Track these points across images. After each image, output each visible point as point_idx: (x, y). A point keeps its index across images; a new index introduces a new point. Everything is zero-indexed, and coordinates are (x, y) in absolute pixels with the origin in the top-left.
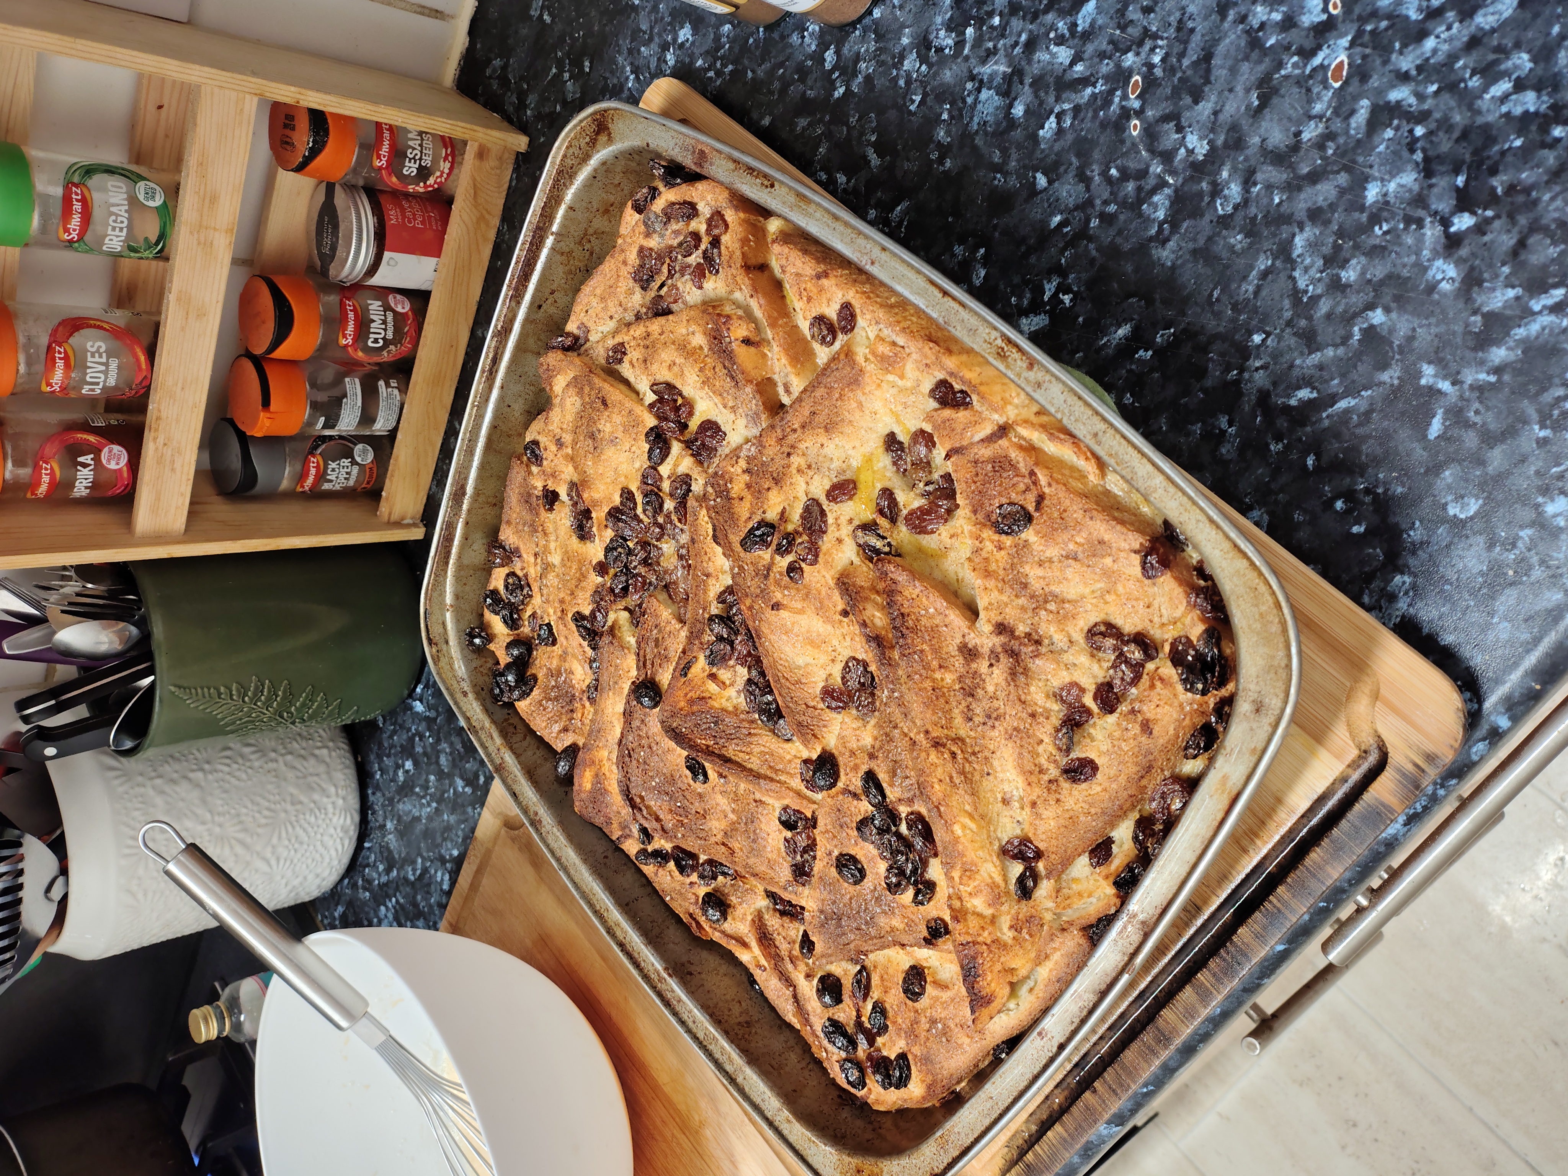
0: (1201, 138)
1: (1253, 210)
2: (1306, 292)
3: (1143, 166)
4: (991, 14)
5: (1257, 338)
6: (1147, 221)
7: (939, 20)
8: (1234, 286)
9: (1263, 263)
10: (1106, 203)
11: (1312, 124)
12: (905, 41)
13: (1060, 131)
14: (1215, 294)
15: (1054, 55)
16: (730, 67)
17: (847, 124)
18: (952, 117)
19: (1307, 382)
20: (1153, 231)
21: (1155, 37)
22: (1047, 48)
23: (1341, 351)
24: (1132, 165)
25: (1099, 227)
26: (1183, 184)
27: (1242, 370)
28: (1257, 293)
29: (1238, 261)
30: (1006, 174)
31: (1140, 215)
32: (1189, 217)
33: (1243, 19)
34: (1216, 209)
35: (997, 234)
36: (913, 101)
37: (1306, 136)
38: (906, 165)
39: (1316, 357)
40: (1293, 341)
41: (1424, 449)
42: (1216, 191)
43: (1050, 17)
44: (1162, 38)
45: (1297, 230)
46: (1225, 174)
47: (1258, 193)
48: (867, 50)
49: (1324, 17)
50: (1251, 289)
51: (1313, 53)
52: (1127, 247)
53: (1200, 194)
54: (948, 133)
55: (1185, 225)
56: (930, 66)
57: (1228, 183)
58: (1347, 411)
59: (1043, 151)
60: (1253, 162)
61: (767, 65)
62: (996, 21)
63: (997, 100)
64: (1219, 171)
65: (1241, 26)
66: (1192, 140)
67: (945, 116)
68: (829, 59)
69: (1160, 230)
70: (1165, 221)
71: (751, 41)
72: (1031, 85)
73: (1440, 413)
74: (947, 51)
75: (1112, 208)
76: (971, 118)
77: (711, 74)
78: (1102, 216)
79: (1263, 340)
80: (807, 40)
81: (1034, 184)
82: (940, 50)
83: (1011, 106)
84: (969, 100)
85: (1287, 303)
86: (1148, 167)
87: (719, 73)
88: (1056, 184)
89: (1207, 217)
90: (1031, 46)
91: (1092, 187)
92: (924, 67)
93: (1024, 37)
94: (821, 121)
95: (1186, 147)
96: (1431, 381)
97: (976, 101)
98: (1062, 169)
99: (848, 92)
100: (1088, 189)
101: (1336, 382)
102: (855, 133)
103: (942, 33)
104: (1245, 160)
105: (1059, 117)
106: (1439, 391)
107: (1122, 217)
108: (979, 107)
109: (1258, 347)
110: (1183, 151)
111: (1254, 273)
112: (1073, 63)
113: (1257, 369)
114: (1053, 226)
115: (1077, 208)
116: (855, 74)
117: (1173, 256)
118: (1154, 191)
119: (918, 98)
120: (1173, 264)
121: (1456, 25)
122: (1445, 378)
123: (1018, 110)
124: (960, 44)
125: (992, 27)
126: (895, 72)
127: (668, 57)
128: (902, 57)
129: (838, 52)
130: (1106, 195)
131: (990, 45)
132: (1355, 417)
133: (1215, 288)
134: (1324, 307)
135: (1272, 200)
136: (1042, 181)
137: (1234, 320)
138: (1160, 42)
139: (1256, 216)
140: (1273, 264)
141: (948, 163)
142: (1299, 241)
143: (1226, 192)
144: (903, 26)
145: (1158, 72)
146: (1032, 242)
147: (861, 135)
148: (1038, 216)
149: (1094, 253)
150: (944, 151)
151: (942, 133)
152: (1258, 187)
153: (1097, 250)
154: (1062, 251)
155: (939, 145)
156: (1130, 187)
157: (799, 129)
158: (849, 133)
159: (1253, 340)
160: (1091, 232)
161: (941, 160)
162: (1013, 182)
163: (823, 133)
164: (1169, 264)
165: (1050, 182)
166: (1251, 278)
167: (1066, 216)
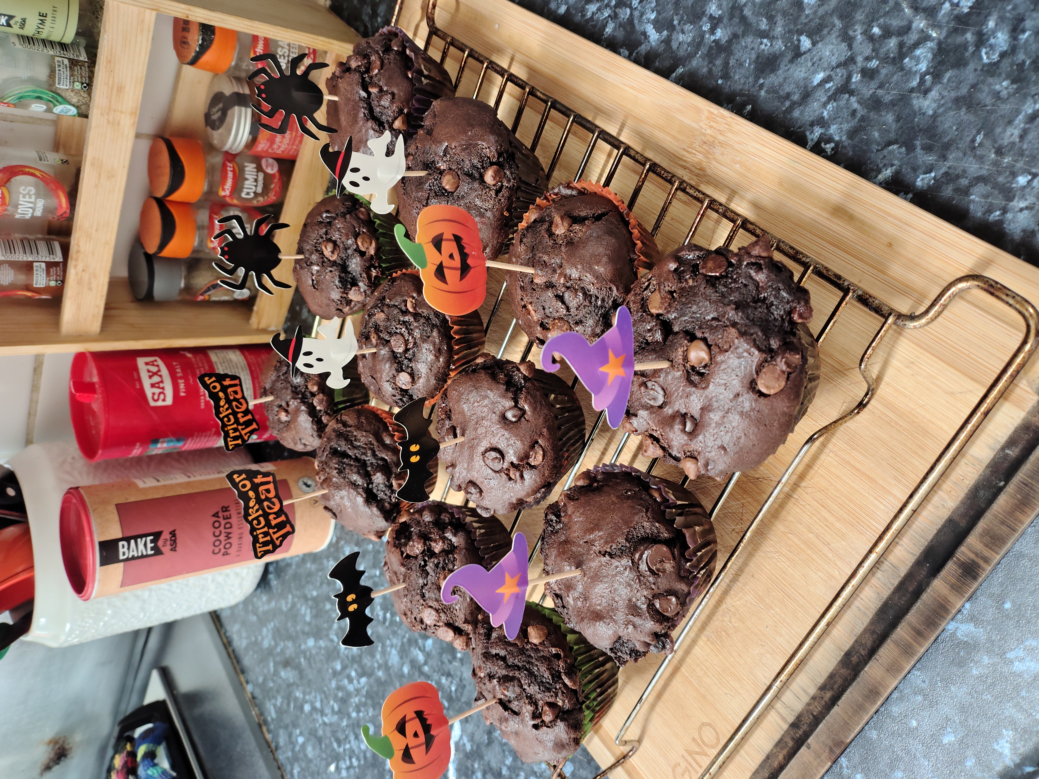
1: (1021, 57)
3: (905, 23)
5: (1022, 180)
6: (909, 74)
8: (998, 130)
9: (1030, 107)
10: (868, 59)
14: (979, 139)
20: (915, 83)
24: (895, 23)
25: (861, 81)
26: (947, 37)
27: (1005, 211)
28: (1022, 137)
29: (1003, 106)
30: (772, 39)
31: (902, 69)
32: (952, 67)
34: (981, 58)
35: (763, 93)
38: (681, 37)
42: (982, 40)
46: (991, 24)
47: (1027, 40)
50: (1017, 132)
52: (887, 98)
53: (965, 46)
55: (948, 75)
57: (994, 32)
59: (807, 16)
60: (1021, 10)
64: (984, 22)
69: (922, 81)
70: (927, 73)
75: (874, 64)
78: (864, 72)
79: (1029, 182)
81: (798, 47)
86: (911, 23)
88: (820, 45)
89: (971, 66)
91: (855, 45)
98: (825, 31)
100: (850, 47)
102: (636, 13)
104: (1013, 9)
107: (884, 71)
109: (1024, 187)
110: (947, 5)
111: (1021, 117)
113: (1021, 210)
114: (815, 83)
115: (839, 66)
117: (934, 105)
118: (916, 45)
120: (935, 113)
130: (868, 51)
133: (978, 133)
136: (806, 43)
137: (996, 164)
139: (1024, 62)
141: (719, 33)
143: (992, 41)
146: (796, 97)
147: (642, 14)
148: (803, 75)
149: (856, 106)
150: (715, 22)
151: (714, 7)
152: (1027, 34)
153: (859, 102)
154: (825, 105)
155: (711, 17)
156: (893, 43)
157: (589, 14)
158: (631, 14)
159: (1017, 182)
160: (853, 87)
161: (712, 31)
162: (779, 45)
163: (609, 16)
164: (931, 112)
165: (814, 44)
166: (1017, 122)
167: (828, 73)
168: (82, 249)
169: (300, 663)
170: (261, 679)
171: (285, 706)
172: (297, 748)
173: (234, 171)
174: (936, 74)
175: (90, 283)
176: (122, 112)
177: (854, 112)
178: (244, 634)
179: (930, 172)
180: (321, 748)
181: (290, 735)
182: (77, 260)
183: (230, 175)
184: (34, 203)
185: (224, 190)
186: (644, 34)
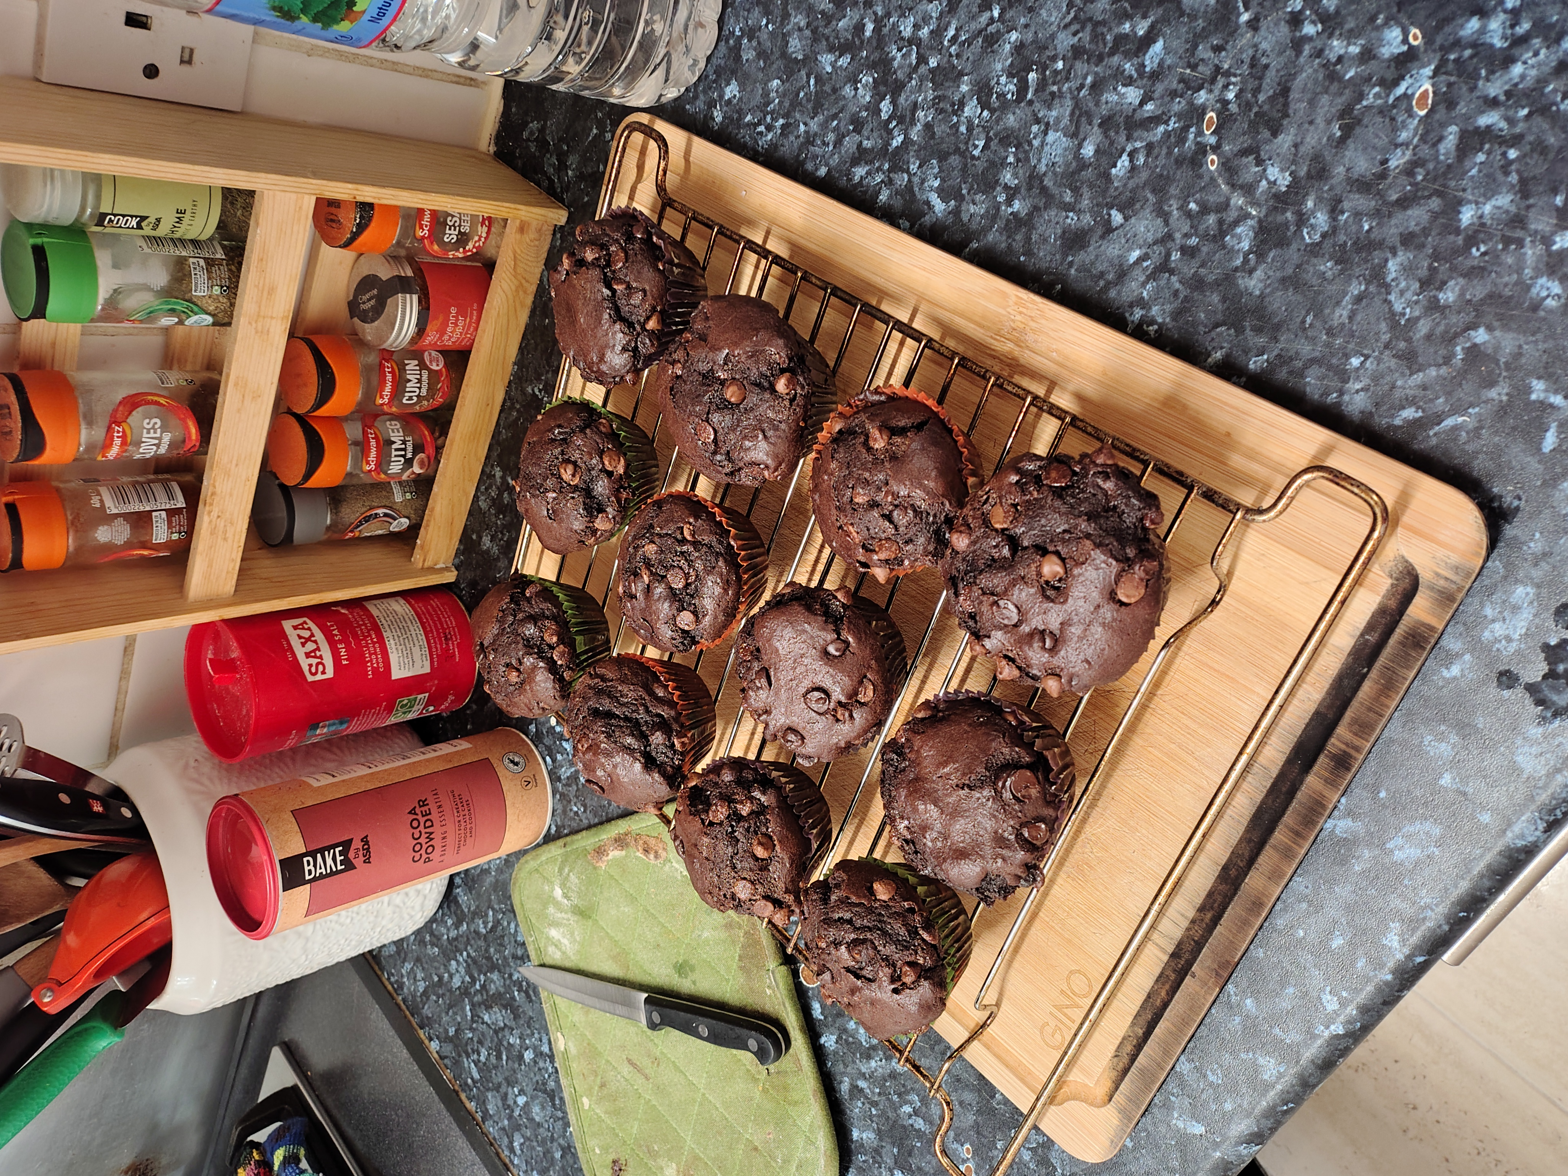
0: (1282, 170)
1: (1342, 238)
2: (1404, 314)
3: (1222, 199)
4: (1054, 59)
5: (1355, 362)
6: (1231, 252)
7: (999, 66)
8: (1327, 311)
9: (1356, 288)
10: (1186, 236)
11: (1399, 151)
12: (964, 88)
13: (1133, 169)
14: (1309, 320)
15: (1122, 96)
16: (781, 121)
17: (908, 171)
18: (1018, 160)
19: (1411, 402)
20: (1238, 262)
21: (1228, 74)
22: (1115, 89)
23: (1444, 371)
24: (1212, 199)
25: (1181, 260)
26: (1266, 216)
27: (1341, 393)
28: (1351, 318)
29: (1329, 287)
30: (1079, 212)
31: (1224, 247)
32: (1276, 246)
33: (1319, 53)
34: (1303, 238)
35: (1073, 271)
36: (976, 147)
37: (1392, 164)
38: (972, 209)
39: (1419, 378)
40: (1393, 363)
41: (1539, 462)
42: (1302, 220)
43: (1116, 59)
44: (1235, 75)
45: (1390, 255)
46: (1310, 204)
47: (1346, 220)
48: (925, 99)
49: (1405, 48)
50: (1345, 313)
51: (1396, 83)
52: (1211, 278)
53: (1286, 224)
54: (1015, 175)
55: (1271, 254)
56: (992, 111)
57: (1313, 212)
58: (1455, 428)
59: (1116, 188)
60: (1338, 191)
61: (820, 118)
62: (1060, 65)
63: (1065, 142)
64: (1303, 202)
65: (1317, 61)
66: (1273, 172)
67: (1011, 159)
68: (884, 109)
69: (1246, 260)
70: (1250, 252)
71: (802, 94)
72: (1100, 125)
73: (1554, 427)
74: (1009, 96)
75: (1193, 241)
76: (1039, 160)
77: (761, 128)
78: (1184, 249)
79: (1362, 363)
80: (861, 91)
81: (1109, 221)
82: (1001, 96)
83: (1080, 146)
84: (1036, 143)
85: (1383, 326)
86: (1228, 200)
87: (769, 128)
88: (1133, 220)
89: (1294, 246)
90: (1097, 87)
91: (1171, 221)
92: (985, 113)
93: (1089, 79)
94: (879, 169)
95: (1267, 179)
96: (1542, 396)
97: (1043, 144)
98: (1138, 206)
99: (907, 141)
100: (1166, 223)
101: (1441, 400)
102: (916, 180)
103: (1003, 79)
104: (1330, 190)
105: (1131, 155)
106: (1551, 406)
107: (1205, 249)
108: (1047, 149)
109: (1357, 369)
110: (1264, 183)
111: (1347, 298)
112: (1142, 103)
113: (1357, 392)
114: (1131, 261)
115: (1154, 244)
116: (913, 122)
117: (1261, 285)
118: (1236, 223)
119: (981, 143)
120: (1262, 293)
121: (1543, 52)
122: (1556, 392)
123: (1088, 150)
124: (1023, 88)
125: (1056, 72)
126: (955, 119)
127: (715, 114)
128: (962, 104)
129: (894, 102)
130: (1186, 229)
131: (1055, 88)
132: (1464, 434)
133: (1308, 313)
134: (1423, 328)
135: (1362, 227)
136: (1117, 217)
137: (1328, 345)
138: (1233, 79)
139: (1345, 243)
140: (1366, 289)
141: (1017, 205)
142: (1393, 266)
143: (1312, 221)
144: (961, 74)
145: (1233, 108)
146: (1111, 277)
147: (923, 181)
148: (1116, 252)
149: (1177, 285)
150: (1012, 193)
151: (1008, 176)
152: (1346, 215)
153: (1180, 282)
154: (1144, 285)
155: (1006, 187)
156: (1212, 219)
157: (857, 179)
158: (909, 180)
159: (1350, 364)
160: (1173, 265)
161: (1009, 202)
162: (1087, 219)
163: (882, 181)
164: (1257, 293)
165: (1126, 218)
166: (1344, 303)
167: (1144, 251)
168: (218, 490)
169: (513, 998)
170: (452, 1031)
171: (493, 1060)
172: (517, 1113)
173: (392, 372)
174: (1260, 250)
175: (225, 532)
176: (272, 318)
177: (1176, 293)
178: (420, 975)
179: (1262, 355)
180: (554, 1105)
181: (505, 1097)
182: (211, 504)
183: (389, 377)
184: (160, 439)
185: (382, 397)
186: (928, 203)
